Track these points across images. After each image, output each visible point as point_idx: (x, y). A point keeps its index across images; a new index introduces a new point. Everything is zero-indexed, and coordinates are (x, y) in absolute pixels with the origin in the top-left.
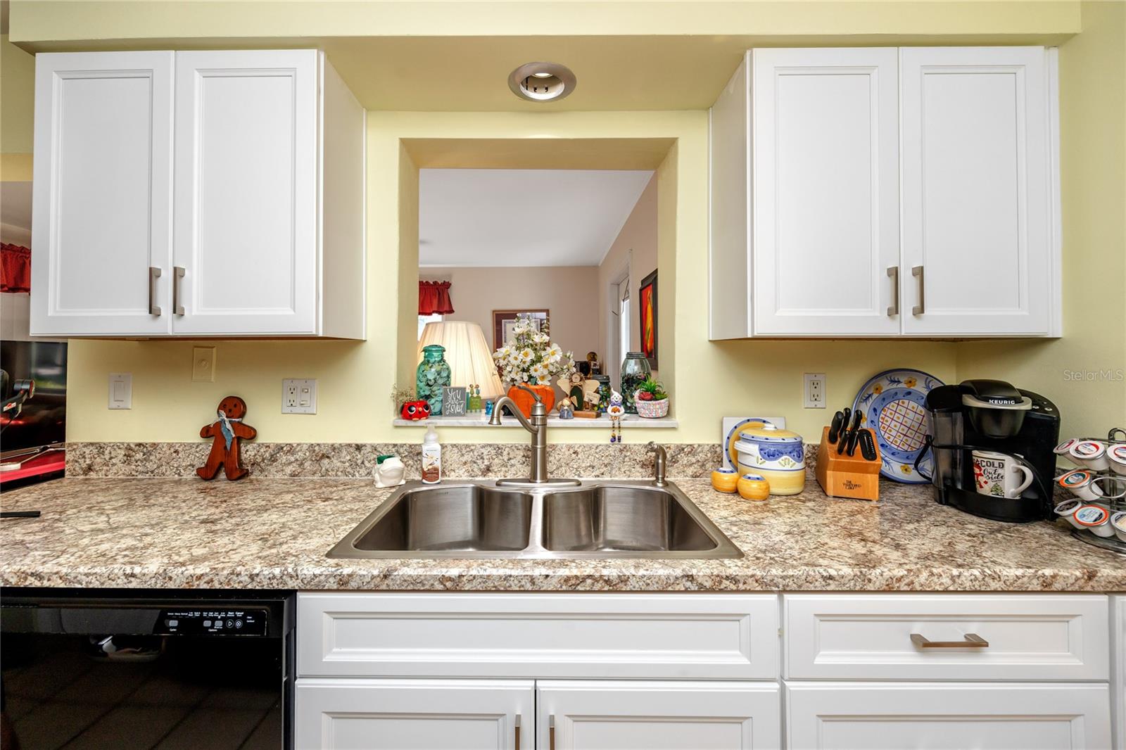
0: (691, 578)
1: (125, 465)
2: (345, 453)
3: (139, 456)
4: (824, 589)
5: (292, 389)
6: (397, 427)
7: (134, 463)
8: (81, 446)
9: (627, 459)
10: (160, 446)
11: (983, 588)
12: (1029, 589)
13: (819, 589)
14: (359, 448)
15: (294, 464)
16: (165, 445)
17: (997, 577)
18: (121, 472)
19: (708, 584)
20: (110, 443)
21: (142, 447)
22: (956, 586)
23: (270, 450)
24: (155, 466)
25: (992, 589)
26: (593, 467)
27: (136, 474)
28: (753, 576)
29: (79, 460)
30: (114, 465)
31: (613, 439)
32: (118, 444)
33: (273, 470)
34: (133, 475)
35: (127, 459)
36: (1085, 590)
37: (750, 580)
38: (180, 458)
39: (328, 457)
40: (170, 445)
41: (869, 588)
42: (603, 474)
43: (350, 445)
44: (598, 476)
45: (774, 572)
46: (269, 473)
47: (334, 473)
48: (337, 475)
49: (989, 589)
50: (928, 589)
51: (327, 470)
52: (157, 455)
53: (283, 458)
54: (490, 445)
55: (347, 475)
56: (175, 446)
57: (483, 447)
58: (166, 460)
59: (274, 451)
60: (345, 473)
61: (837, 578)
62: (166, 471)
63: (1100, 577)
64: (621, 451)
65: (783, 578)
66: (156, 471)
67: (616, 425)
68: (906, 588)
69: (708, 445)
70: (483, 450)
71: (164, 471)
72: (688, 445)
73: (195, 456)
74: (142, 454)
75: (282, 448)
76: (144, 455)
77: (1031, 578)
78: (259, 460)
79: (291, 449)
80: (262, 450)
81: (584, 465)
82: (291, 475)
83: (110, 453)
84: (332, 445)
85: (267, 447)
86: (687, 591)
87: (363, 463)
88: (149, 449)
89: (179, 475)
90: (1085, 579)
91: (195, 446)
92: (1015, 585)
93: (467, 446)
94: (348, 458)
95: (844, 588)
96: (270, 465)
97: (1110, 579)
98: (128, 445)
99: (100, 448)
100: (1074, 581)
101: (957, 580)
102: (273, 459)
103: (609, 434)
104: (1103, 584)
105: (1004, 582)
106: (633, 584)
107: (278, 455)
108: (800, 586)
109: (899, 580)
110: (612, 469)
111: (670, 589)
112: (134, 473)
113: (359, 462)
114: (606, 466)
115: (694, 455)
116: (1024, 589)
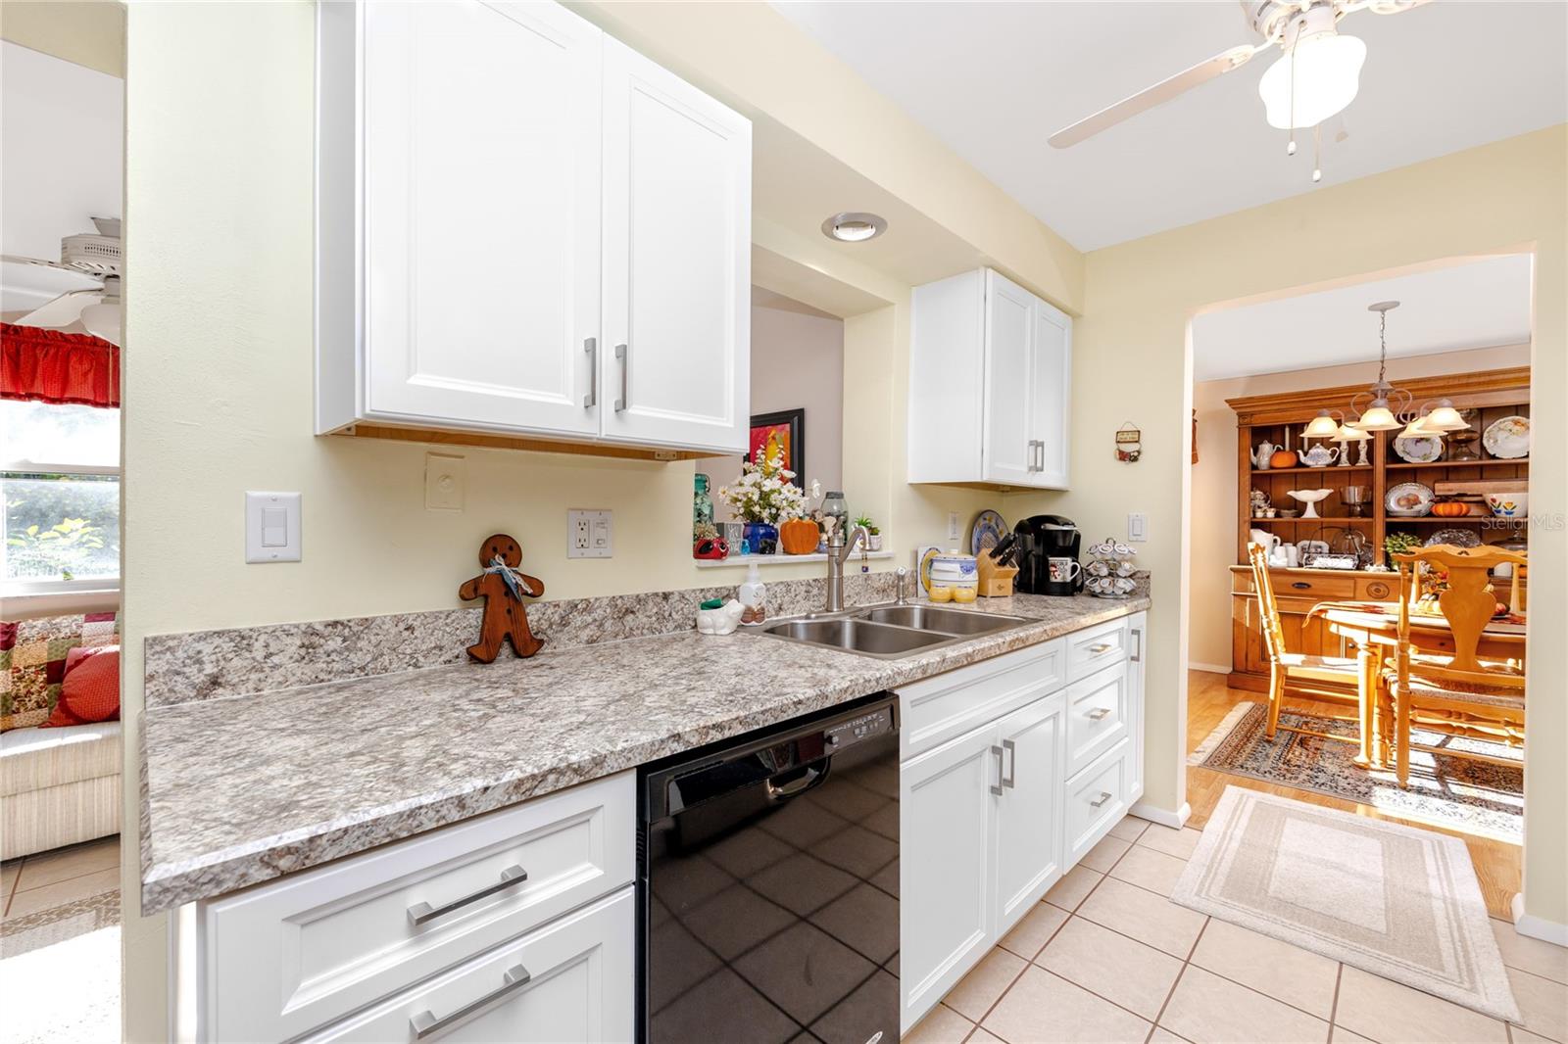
1: (302, 664)
2: (651, 604)
3: (335, 643)
5: (582, 524)
7: (324, 658)
8: (190, 639)
9: (869, 587)
10: (378, 622)
14: (666, 596)
15: (592, 627)
16: (387, 620)
18: (293, 679)
20: (265, 627)
21: (340, 627)
23: (561, 611)
24: (369, 658)
26: (850, 597)
27: (326, 677)
29: (186, 670)
30: (275, 667)
31: (865, 569)
32: (286, 628)
33: (564, 637)
34: (322, 681)
35: (308, 653)
38: (416, 638)
39: (632, 612)
40: (397, 620)
43: (657, 594)
46: (558, 643)
47: (639, 632)
48: (642, 634)
51: (631, 629)
52: (372, 638)
53: (577, 620)
55: (653, 633)
56: (407, 619)
58: (389, 645)
59: (565, 611)
60: (652, 631)
62: (391, 663)
64: (866, 580)
66: (371, 666)
69: (910, 571)
71: (387, 663)
73: (445, 631)
74: (339, 640)
75: (576, 606)
76: (344, 641)
78: (545, 626)
79: (588, 606)
80: (549, 612)
82: (588, 642)
83: (267, 646)
84: (638, 596)
85: (555, 606)
87: (670, 615)
88: (355, 629)
89: (416, 666)
91: (443, 616)
94: (655, 610)
96: (561, 631)
98: (309, 626)
99: (242, 640)
102: (564, 622)
107: (571, 616)
110: (861, 597)
112: (322, 676)
113: (667, 614)
114: (857, 595)
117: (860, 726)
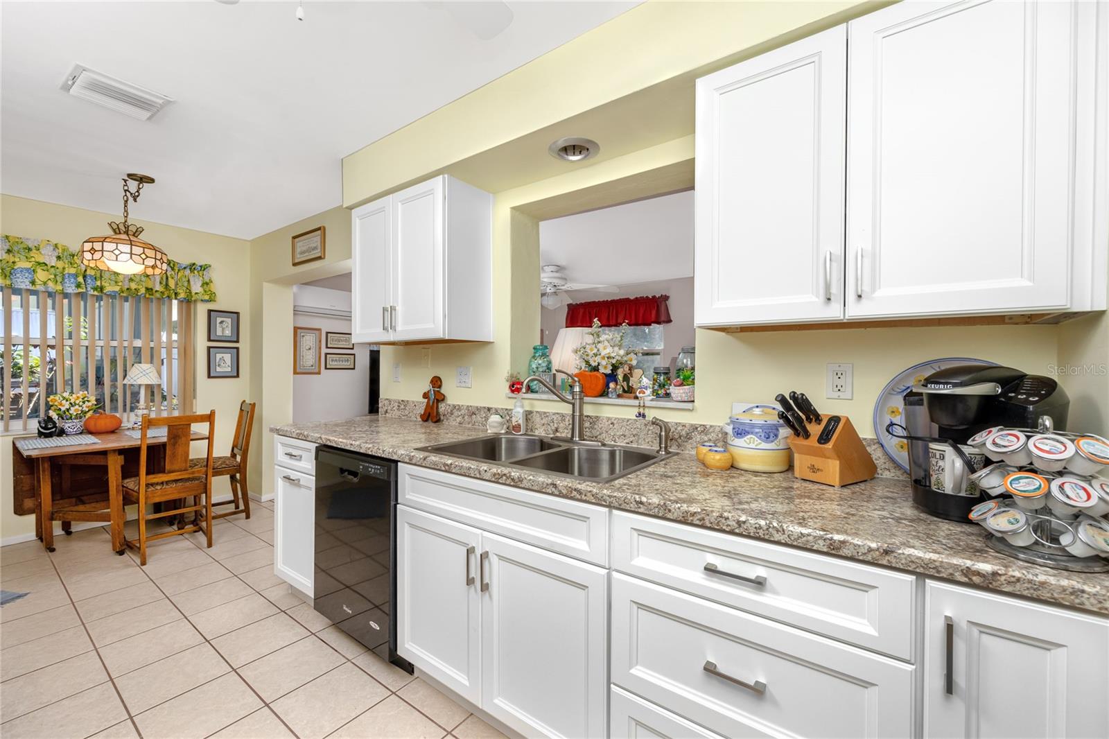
0: (555, 486)
1: (398, 411)
2: (482, 412)
4: (636, 510)
5: (460, 373)
6: (510, 398)
7: (401, 410)
8: (384, 400)
9: (650, 432)
10: (410, 402)
11: (767, 537)
12: (814, 548)
13: (633, 509)
14: (489, 409)
15: (460, 417)
17: (781, 530)
18: (396, 414)
19: (564, 492)
22: (742, 530)
23: (451, 408)
24: (408, 413)
25: (776, 540)
26: (625, 436)
28: (590, 492)
29: (383, 407)
30: (394, 410)
31: (640, 415)
33: (451, 419)
35: (398, 408)
36: (880, 562)
37: (589, 494)
39: (475, 414)
40: (413, 402)
41: (668, 516)
42: (632, 442)
44: (629, 443)
45: (605, 491)
47: (478, 424)
49: (772, 539)
50: (716, 527)
51: (475, 422)
53: (456, 413)
54: (558, 413)
57: (554, 414)
58: (411, 410)
60: (483, 425)
61: (646, 504)
63: (900, 554)
64: (646, 425)
65: (610, 497)
67: (642, 405)
68: (698, 522)
69: (719, 427)
70: (554, 417)
71: (411, 415)
72: (701, 425)
77: (817, 538)
78: (446, 413)
81: (618, 434)
82: (459, 423)
83: (393, 404)
84: (477, 407)
85: (449, 406)
86: (552, 494)
90: (880, 552)
92: (799, 541)
93: (545, 413)
95: (651, 513)
97: (913, 559)
98: (399, 400)
99: (390, 402)
100: (866, 551)
101: (742, 525)
103: (636, 411)
104: (903, 561)
105: (788, 536)
106: (525, 484)
108: (620, 505)
109: (693, 514)
110: (639, 439)
111: (544, 490)
114: (634, 436)
115: (706, 435)
116: (809, 547)
117: (372, 468)
